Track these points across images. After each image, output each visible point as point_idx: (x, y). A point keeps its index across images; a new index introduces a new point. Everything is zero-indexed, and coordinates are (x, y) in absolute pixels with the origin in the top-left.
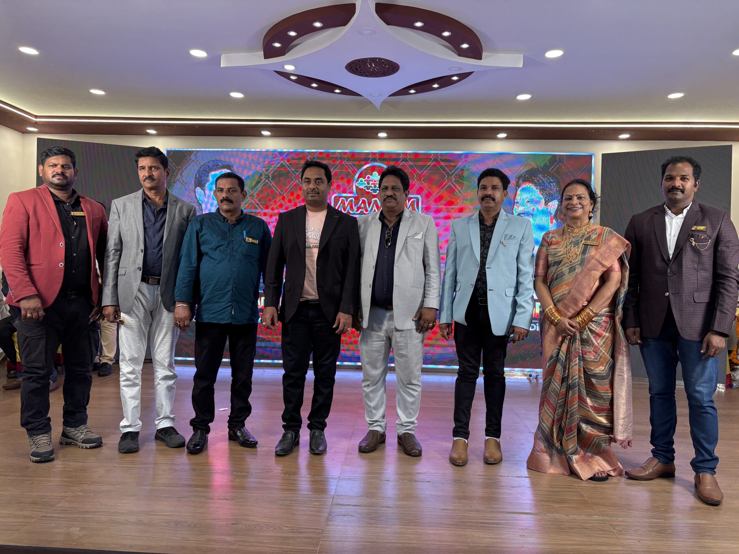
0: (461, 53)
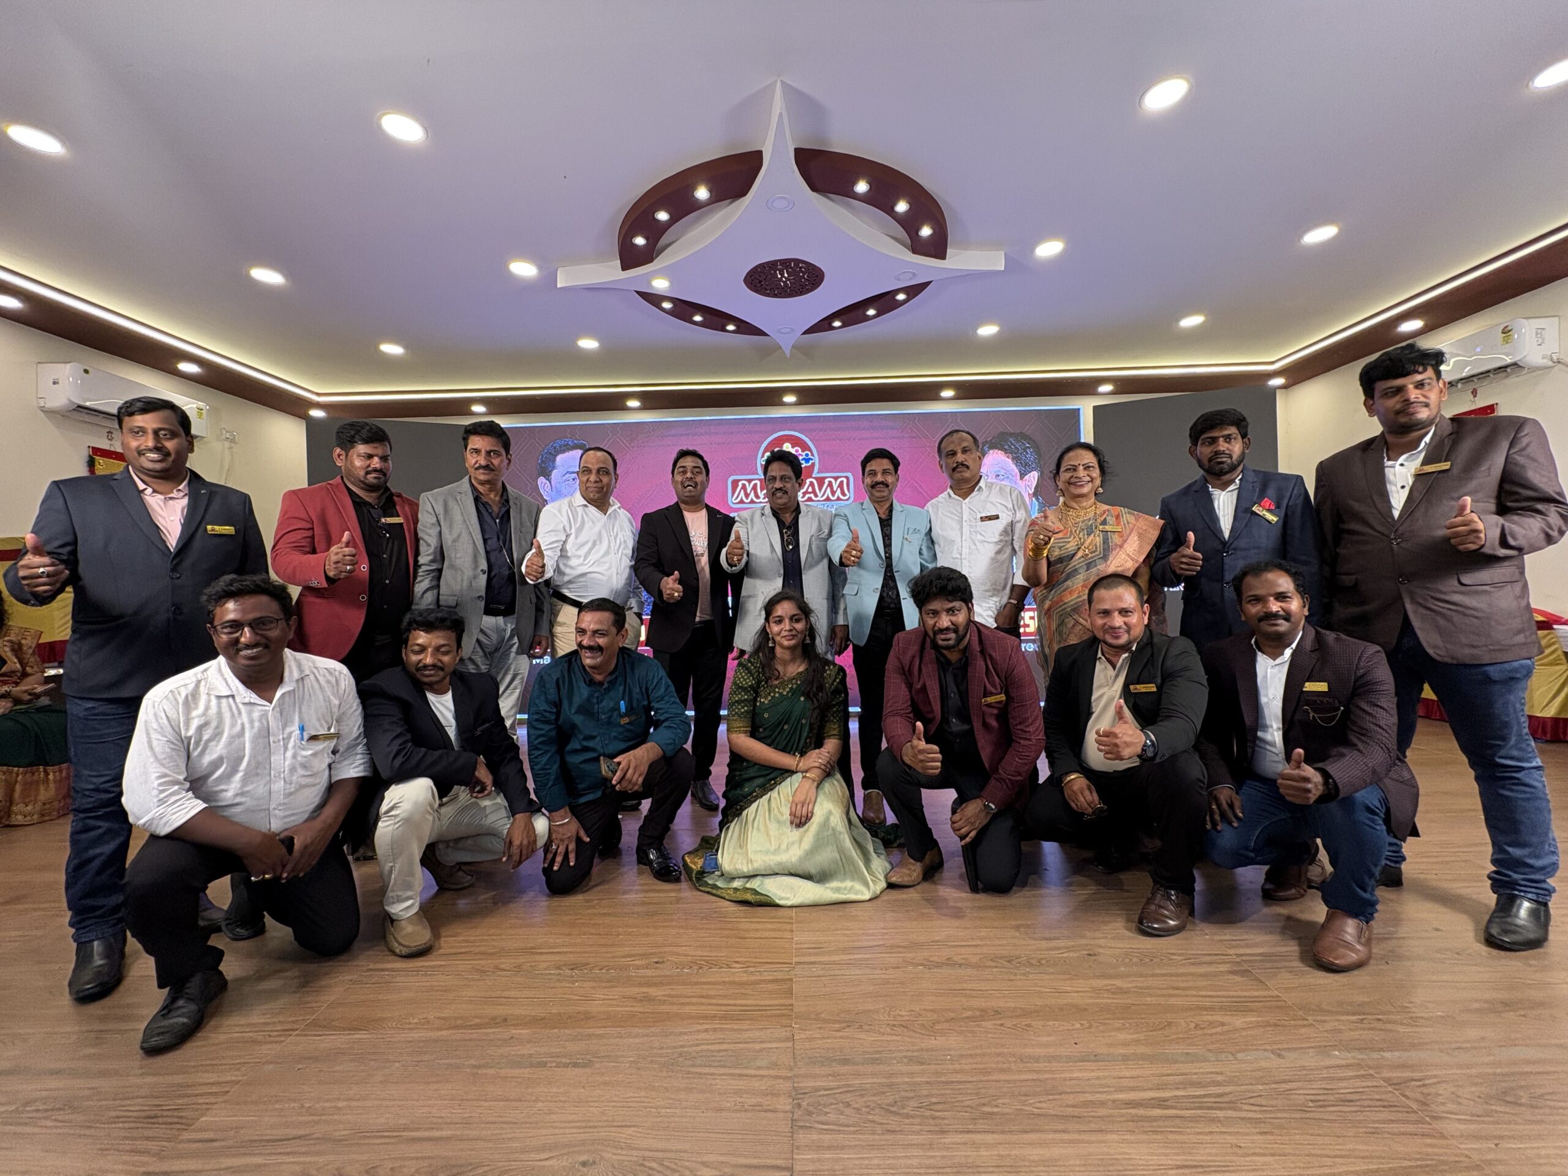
0: (918, 247)
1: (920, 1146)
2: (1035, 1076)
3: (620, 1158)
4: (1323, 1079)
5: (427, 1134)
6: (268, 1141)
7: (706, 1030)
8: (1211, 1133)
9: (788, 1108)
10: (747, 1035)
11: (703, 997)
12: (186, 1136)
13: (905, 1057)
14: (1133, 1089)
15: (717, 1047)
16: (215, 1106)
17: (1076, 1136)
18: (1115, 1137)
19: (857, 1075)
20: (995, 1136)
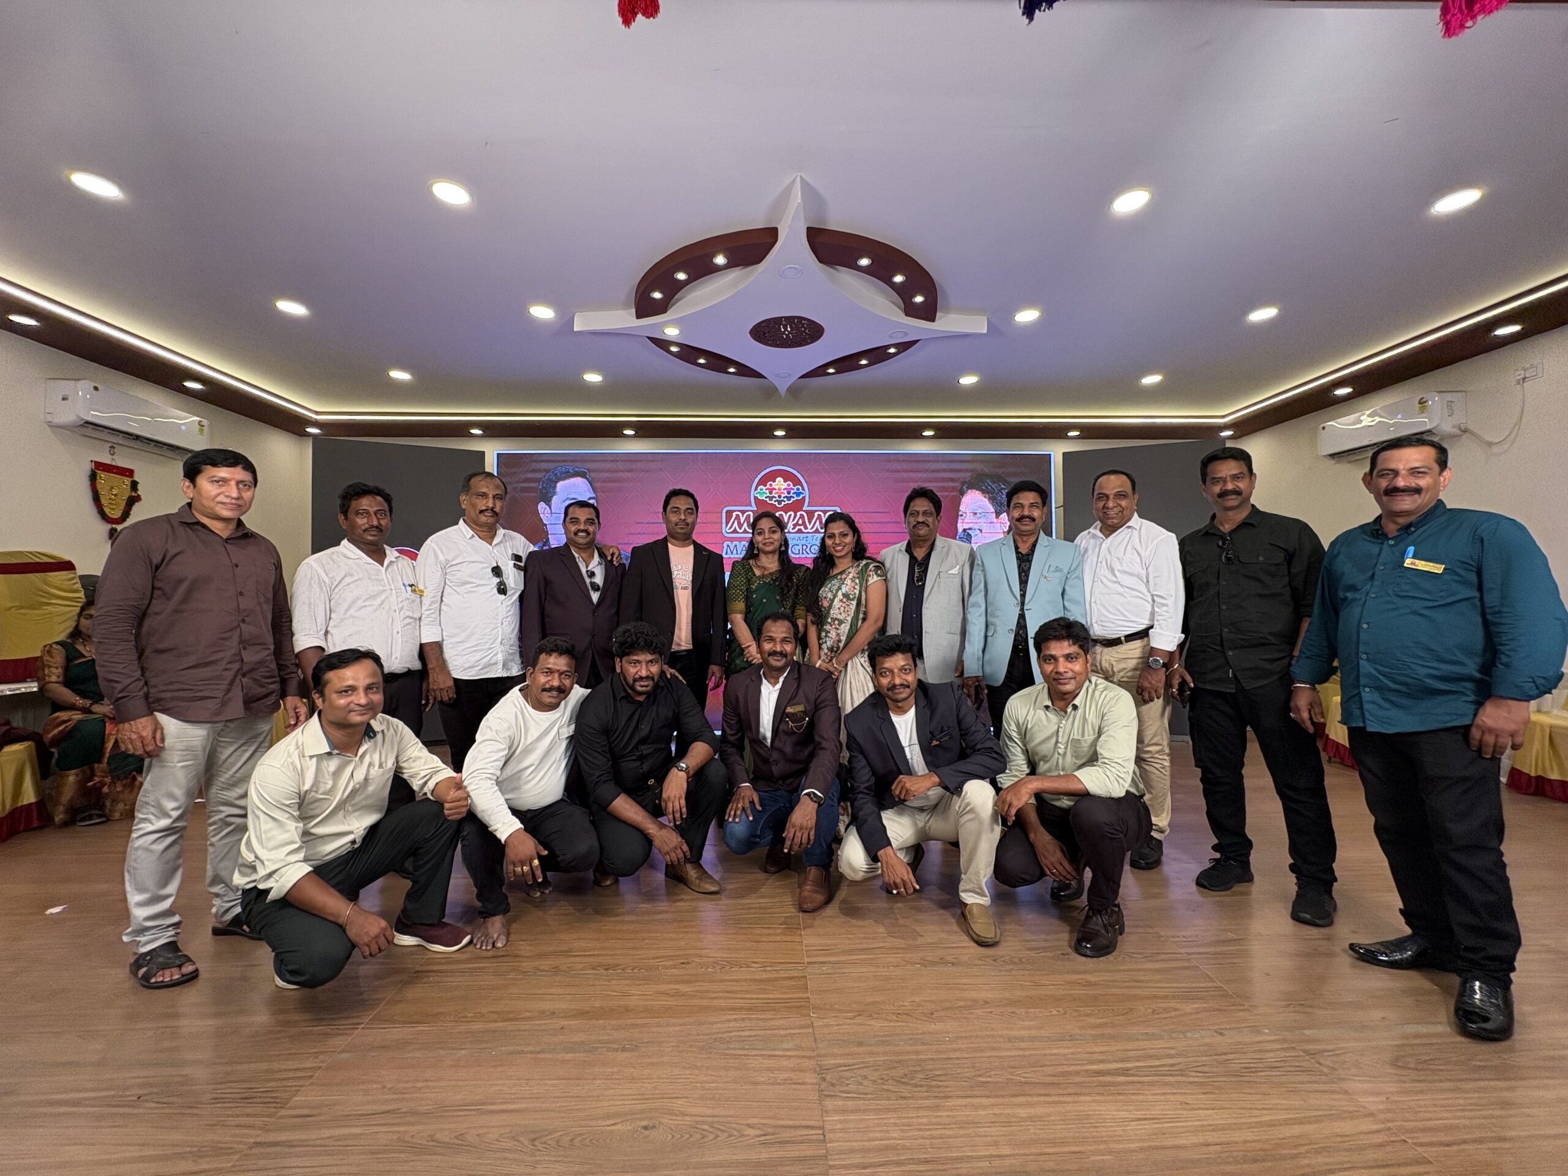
1: (929, 1108)
2: (1021, 1053)
3: (675, 1122)
4: (1255, 1051)
5: (502, 1107)
6: (362, 1115)
7: (735, 1020)
8: (1164, 1094)
9: (815, 1081)
10: (772, 1023)
11: (728, 992)
12: (283, 1112)
13: (911, 1039)
14: (1102, 1061)
15: (747, 1033)
16: (303, 1089)
17: (1056, 1099)
18: (1088, 1098)
19: (871, 1054)
20: (990, 1100)
